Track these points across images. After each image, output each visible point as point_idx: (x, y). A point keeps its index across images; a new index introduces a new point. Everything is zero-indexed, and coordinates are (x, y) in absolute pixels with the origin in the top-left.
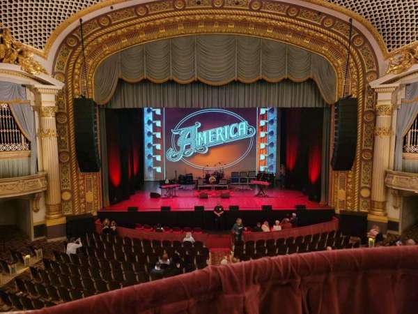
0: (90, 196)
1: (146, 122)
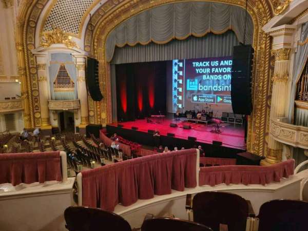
0: (104, 115)
1: (174, 72)
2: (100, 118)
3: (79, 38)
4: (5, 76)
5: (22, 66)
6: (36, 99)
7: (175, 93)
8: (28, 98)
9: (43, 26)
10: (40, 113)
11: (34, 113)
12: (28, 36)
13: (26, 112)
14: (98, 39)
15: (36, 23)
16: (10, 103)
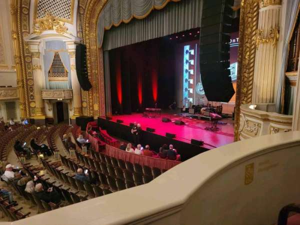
0: (96, 107)
1: (185, 61)
2: (93, 109)
3: (71, 23)
4: (6, 65)
5: (17, 54)
6: (31, 89)
7: (185, 85)
8: (23, 87)
9: (35, 13)
10: (35, 102)
11: (29, 103)
12: (23, 24)
13: (21, 101)
14: (89, 24)
15: (29, 10)
16: (3, 91)
